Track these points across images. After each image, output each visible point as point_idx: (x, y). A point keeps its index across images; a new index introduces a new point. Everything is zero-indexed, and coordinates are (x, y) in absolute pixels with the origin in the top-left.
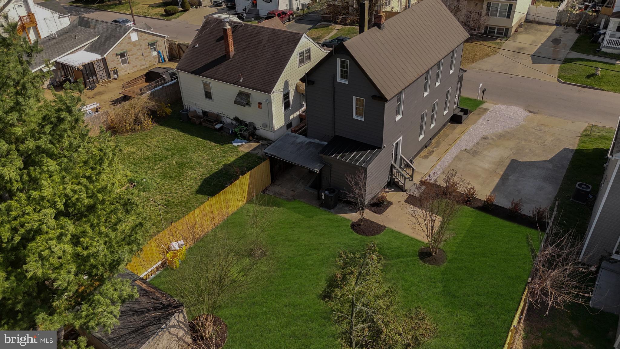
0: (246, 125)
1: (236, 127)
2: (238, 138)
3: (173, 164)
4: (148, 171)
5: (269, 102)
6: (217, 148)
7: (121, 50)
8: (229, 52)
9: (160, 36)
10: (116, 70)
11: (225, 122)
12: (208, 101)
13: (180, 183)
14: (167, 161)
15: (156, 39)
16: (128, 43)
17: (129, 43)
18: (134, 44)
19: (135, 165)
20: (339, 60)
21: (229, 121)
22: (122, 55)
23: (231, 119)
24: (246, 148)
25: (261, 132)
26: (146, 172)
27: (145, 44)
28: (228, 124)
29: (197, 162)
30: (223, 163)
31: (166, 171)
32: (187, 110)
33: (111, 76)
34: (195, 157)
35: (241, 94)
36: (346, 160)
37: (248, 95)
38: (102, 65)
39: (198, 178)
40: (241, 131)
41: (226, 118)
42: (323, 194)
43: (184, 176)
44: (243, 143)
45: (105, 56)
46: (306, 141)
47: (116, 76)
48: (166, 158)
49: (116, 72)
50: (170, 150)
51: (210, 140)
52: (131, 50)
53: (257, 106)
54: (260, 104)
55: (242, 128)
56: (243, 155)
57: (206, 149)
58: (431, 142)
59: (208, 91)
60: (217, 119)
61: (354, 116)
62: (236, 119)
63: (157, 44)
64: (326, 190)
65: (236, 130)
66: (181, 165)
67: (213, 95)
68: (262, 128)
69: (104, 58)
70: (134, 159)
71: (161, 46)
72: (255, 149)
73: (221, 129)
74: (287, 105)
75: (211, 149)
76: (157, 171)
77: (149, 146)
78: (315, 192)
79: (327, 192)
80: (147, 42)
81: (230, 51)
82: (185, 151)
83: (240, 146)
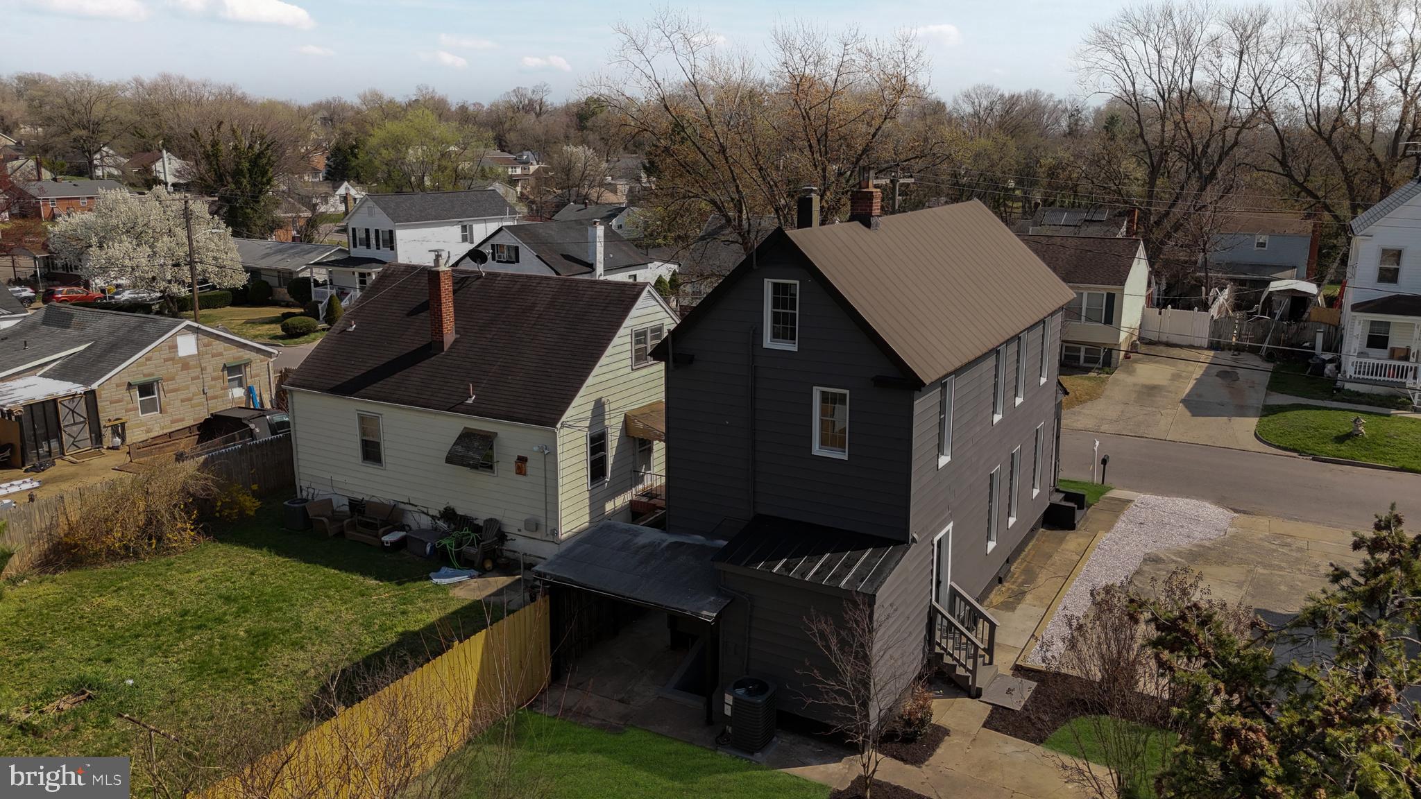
0: (477, 529)
1: (446, 534)
2: (450, 565)
3: (236, 637)
4: (151, 656)
5: (549, 454)
6: (382, 594)
7: (145, 376)
8: (440, 333)
9: (258, 351)
10: (123, 425)
11: (414, 526)
12: (370, 469)
13: (250, 687)
14: (221, 627)
15: (246, 357)
16: (166, 360)
17: (172, 359)
18: (185, 364)
19: (109, 642)
20: (768, 284)
21: (425, 522)
22: (146, 389)
23: (433, 517)
24: (471, 590)
25: (521, 544)
26: (142, 661)
27: (213, 366)
28: (422, 531)
29: (316, 628)
30: (400, 629)
31: (210, 654)
32: (306, 500)
33: (105, 440)
34: (310, 616)
35: (467, 436)
36: (804, 574)
37: (488, 439)
38: (82, 408)
39: (312, 673)
40: (459, 545)
41: (416, 516)
42: (729, 699)
43: (267, 669)
44: (465, 578)
45: (94, 386)
46: (664, 541)
47: (118, 440)
48: (219, 620)
49: (119, 430)
50: (235, 601)
51: (365, 573)
52: (173, 379)
53: (513, 467)
54: (522, 460)
55: (464, 535)
56: (464, 608)
57: (347, 593)
58: (1009, 570)
59: (371, 439)
60: (392, 516)
61: (817, 450)
62: (449, 514)
63: (248, 369)
64: (738, 685)
65: (445, 542)
66: (261, 639)
67: (387, 452)
68: (524, 532)
69: (93, 392)
70: (112, 627)
71: (258, 375)
72: (499, 592)
73: (399, 545)
74: (597, 469)
75: (363, 596)
76: (181, 656)
77: (171, 593)
78: (695, 703)
79: (740, 691)
80: (221, 362)
81: (445, 331)
82: (284, 601)
83: (454, 585)
